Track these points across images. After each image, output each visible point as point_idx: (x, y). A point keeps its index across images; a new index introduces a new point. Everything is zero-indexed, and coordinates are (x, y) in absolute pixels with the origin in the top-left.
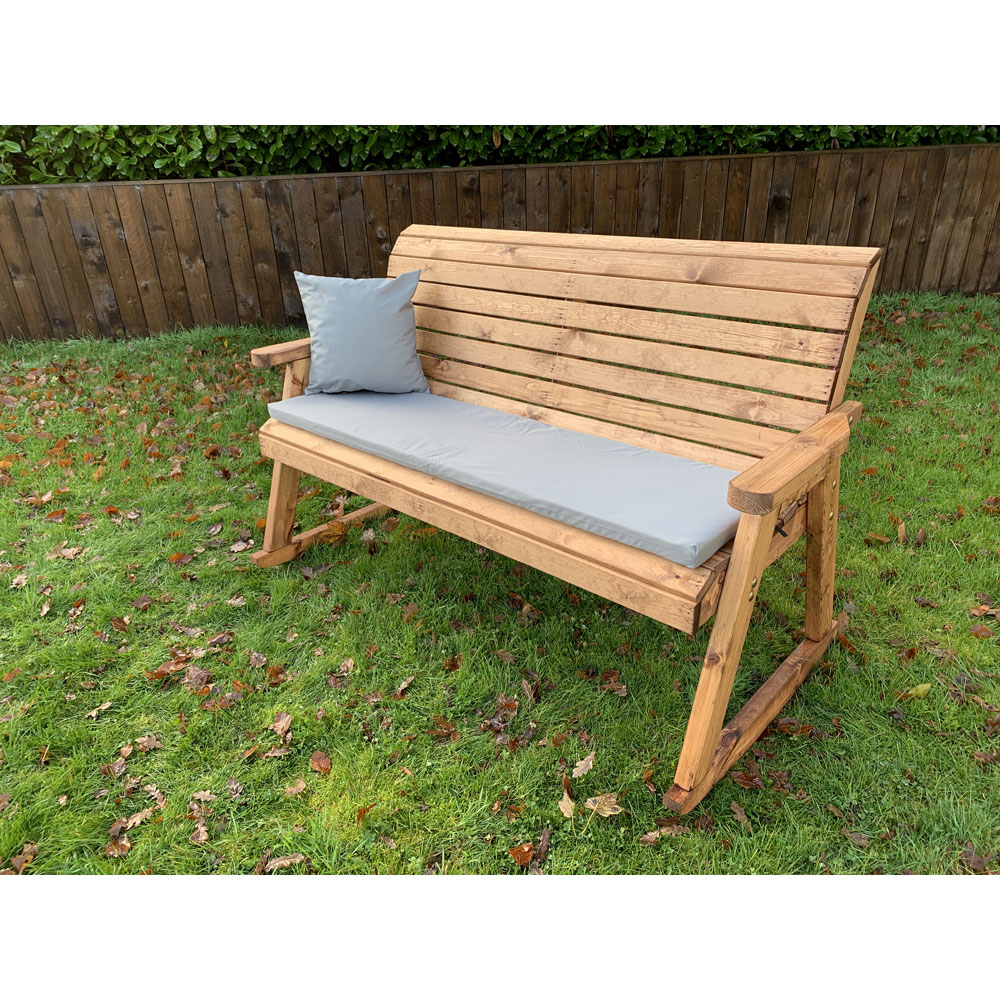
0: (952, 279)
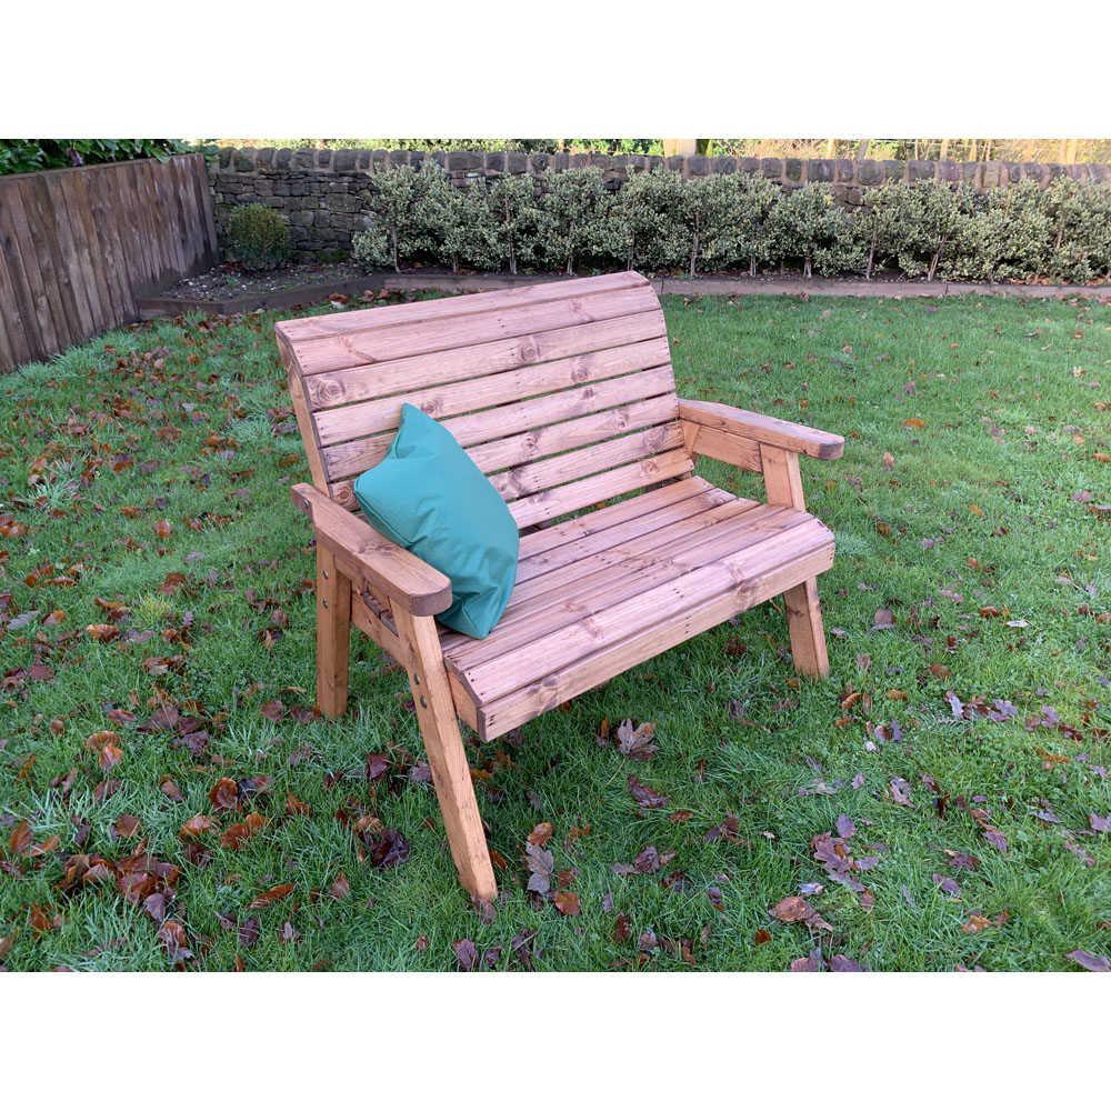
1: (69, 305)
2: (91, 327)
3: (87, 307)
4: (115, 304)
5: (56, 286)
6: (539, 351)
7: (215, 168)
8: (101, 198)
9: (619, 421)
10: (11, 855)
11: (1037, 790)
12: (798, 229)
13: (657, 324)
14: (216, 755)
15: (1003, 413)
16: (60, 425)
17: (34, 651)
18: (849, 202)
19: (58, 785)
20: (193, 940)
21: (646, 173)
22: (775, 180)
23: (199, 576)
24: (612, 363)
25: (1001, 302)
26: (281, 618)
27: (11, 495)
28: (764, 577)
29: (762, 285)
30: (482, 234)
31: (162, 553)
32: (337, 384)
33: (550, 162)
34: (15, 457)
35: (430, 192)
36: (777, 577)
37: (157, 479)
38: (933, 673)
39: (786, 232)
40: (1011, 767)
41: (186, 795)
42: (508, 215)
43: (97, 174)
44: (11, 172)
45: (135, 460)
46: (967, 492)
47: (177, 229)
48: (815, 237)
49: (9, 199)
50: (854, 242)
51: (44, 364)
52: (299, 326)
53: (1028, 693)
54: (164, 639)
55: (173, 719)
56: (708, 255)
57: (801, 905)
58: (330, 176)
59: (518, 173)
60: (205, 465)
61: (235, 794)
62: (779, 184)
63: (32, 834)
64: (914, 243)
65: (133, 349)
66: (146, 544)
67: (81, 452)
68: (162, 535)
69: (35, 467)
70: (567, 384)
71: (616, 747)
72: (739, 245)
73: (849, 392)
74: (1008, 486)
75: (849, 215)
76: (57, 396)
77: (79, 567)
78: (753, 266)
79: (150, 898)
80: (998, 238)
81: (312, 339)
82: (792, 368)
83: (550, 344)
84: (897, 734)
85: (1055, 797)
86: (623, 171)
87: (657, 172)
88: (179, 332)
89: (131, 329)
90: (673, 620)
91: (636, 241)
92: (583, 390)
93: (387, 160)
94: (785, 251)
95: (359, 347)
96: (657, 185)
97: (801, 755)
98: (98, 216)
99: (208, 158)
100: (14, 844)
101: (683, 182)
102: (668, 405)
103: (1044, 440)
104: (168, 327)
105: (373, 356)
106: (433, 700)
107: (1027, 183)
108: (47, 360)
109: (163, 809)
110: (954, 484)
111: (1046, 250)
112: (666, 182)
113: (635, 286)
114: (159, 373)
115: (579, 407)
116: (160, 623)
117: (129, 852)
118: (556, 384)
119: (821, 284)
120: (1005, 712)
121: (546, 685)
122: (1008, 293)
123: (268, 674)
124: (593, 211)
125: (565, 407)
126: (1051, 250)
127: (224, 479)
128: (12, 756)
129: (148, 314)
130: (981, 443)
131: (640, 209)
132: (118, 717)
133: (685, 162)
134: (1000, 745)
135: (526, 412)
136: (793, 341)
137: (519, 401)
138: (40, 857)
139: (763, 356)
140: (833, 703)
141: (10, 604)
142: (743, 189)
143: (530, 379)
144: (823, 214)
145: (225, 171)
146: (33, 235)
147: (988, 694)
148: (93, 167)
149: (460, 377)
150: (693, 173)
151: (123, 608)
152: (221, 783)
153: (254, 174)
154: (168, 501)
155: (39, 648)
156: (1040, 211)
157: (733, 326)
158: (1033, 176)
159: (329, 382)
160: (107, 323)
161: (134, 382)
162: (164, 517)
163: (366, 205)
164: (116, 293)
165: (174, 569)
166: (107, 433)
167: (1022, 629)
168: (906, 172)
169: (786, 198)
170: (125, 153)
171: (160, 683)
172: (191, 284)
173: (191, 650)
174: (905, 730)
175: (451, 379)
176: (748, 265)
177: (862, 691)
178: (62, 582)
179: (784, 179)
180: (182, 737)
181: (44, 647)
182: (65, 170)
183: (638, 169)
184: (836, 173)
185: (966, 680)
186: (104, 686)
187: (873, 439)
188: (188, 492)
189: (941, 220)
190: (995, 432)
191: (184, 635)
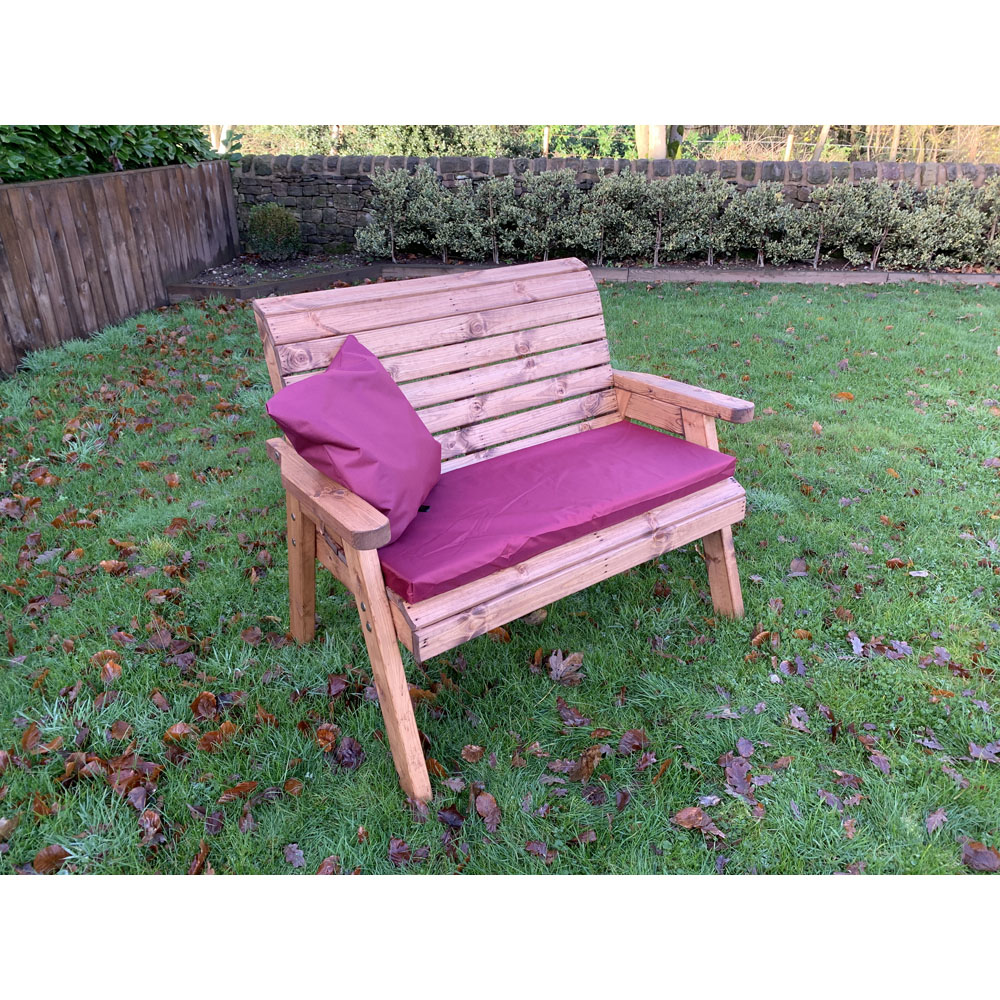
0: (133, 302)
1: (108, 290)
2: (127, 310)
3: (123, 292)
4: (148, 290)
5: (97, 274)
6: (485, 326)
7: (238, 172)
8: (137, 198)
9: (558, 388)
10: (21, 752)
11: (923, 721)
12: (751, 223)
13: (594, 304)
14: (200, 672)
15: (927, 387)
16: (94, 393)
17: (55, 583)
18: (798, 199)
19: (66, 695)
20: (167, 827)
21: (614, 175)
22: (731, 180)
23: (200, 521)
24: (552, 338)
25: (936, 288)
26: (266, 557)
27: (47, 450)
28: (678, 525)
29: (718, 273)
30: (468, 229)
31: (169, 502)
32: (305, 353)
33: (530, 165)
34: (54, 419)
35: (423, 192)
36: (690, 526)
37: (171, 439)
38: (838, 616)
39: (740, 226)
40: (901, 700)
41: (172, 705)
42: (491, 212)
43: (134, 178)
44: (61, 176)
45: (154, 423)
46: (886, 457)
47: (204, 225)
48: (767, 231)
49: (59, 199)
50: (803, 235)
51: (84, 341)
52: (274, 303)
53: (924, 635)
54: (165, 574)
55: (167, 641)
56: (669, 247)
57: (699, 814)
58: (336, 178)
59: (501, 175)
60: (213, 427)
61: (213, 706)
62: (735, 184)
63: (40, 735)
64: (858, 236)
65: (161, 328)
66: (157, 495)
67: (109, 415)
68: (171, 486)
69: (69, 427)
70: (512, 355)
71: (548, 674)
72: (698, 238)
73: (789, 367)
74: (925, 452)
75: (798, 211)
76: (93, 367)
77: (98, 512)
78: (711, 256)
79: (134, 790)
80: (935, 231)
81: (284, 314)
82: (738, 346)
83: (496, 320)
84: (801, 668)
85: (939, 727)
86: (594, 172)
87: (624, 173)
88: (201, 313)
89: (161, 311)
90: (593, 561)
91: (605, 234)
92: (525, 360)
93: (387, 164)
94: (739, 243)
95: (325, 321)
96: (624, 185)
97: (712, 684)
98: (135, 214)
99: (232, 164)
100: (25, 743)
101: (648, 182)
102: (603, 376)
103: (963, 412)
104: (192, 310)
105: (337, 329)
106: (376, 625)
107: (963, 181)
108: (88, 337)
109: (152, 717)
110: (875, 450)
111: (981, 242)
112: (632, 182)
113: (575, 271)
114: (181, 348)
115: (521, 375)
116: (163, 560)
117: (121, 752)
118: (501, 356)
119: (772, 272)
120: (901, 651)
121: (475, 614)
122: (945, 281)
123: (252, 605)
124: (567, 209)
125: (509, 375)
126: (985, 242)
127: (228, 439)
128: (30, 670)
129: (176, 298)
130: (904, 414)
131: (609, 206)
132: (121, 638)
133: (650, 165)
134: (892, 680)
135: (473, 379)
136: (741, 323)
137: (467, 369)
138: (46, 754)
139: (713, 336)
140: (745, 640)
141: (38, 542)
142: (701, 187)
143: (476, 351)
144: (774, 210)
145: (247, 175)
146: (78, 229)
147: (887, 635)
148: (132, 172)
149: (414, 348)
150: (657, 174)
151: (133, 548)
152: (202, 696)
153: (272, 177)
154: (179, 458)
155: (60, 579)
156: (975, 207)
157: (689, 310)
158: (969, 175)
159: (298, 351)
160: (140, 307)
161: (159, 356)
162: (175, 470)
163: (367, 204)
164: (149, 280)
165: (179, 515)
166: (133, 399)
167: (924, 579)
168: (851, 172)
169: (740, 195)
170: (160, 160)
171: (159, 611)
172: (214, 272)
173: (187, 584)
174: (809, 665)
175: (406, 350)
176: (707, 256)
177: (772, 630)
178: (83, 525)
179: (739, 179)
180: (172, 657)
181: (64, 579)
182: (106, 175)
183: (608, 171)
184: (787, 174)
185: (867, 623)
186: (110, 612)
187: (804, 409)
188: (197, 450)
189: (883, 215)
190: (918, 404)
191: (182, 571)
